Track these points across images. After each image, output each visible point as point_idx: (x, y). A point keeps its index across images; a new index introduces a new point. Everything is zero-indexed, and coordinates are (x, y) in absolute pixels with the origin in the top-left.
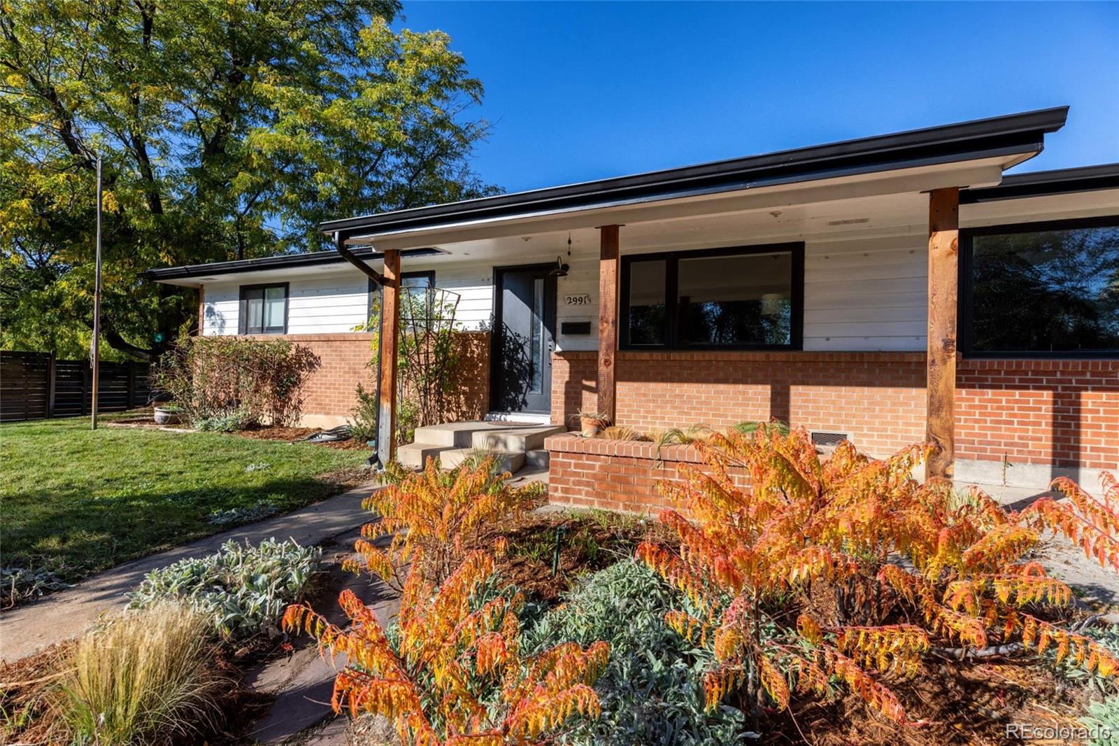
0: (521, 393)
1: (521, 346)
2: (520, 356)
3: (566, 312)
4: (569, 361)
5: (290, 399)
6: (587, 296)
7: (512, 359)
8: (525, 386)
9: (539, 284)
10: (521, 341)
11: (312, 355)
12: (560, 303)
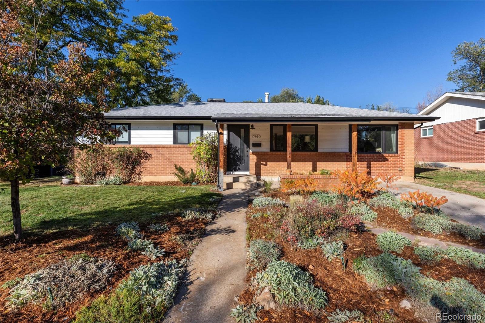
0: (238, 166)
1: (237, 151)
2: (237, 154)
3: (252, 140)
4: (256, 155)
5: (136, 171)
6: (260, 135)
7: (234, 155)
8: (239, 163)
9: (242, 131)
10: (237, 149)
11: (147, 153)
12: (251, 137)
